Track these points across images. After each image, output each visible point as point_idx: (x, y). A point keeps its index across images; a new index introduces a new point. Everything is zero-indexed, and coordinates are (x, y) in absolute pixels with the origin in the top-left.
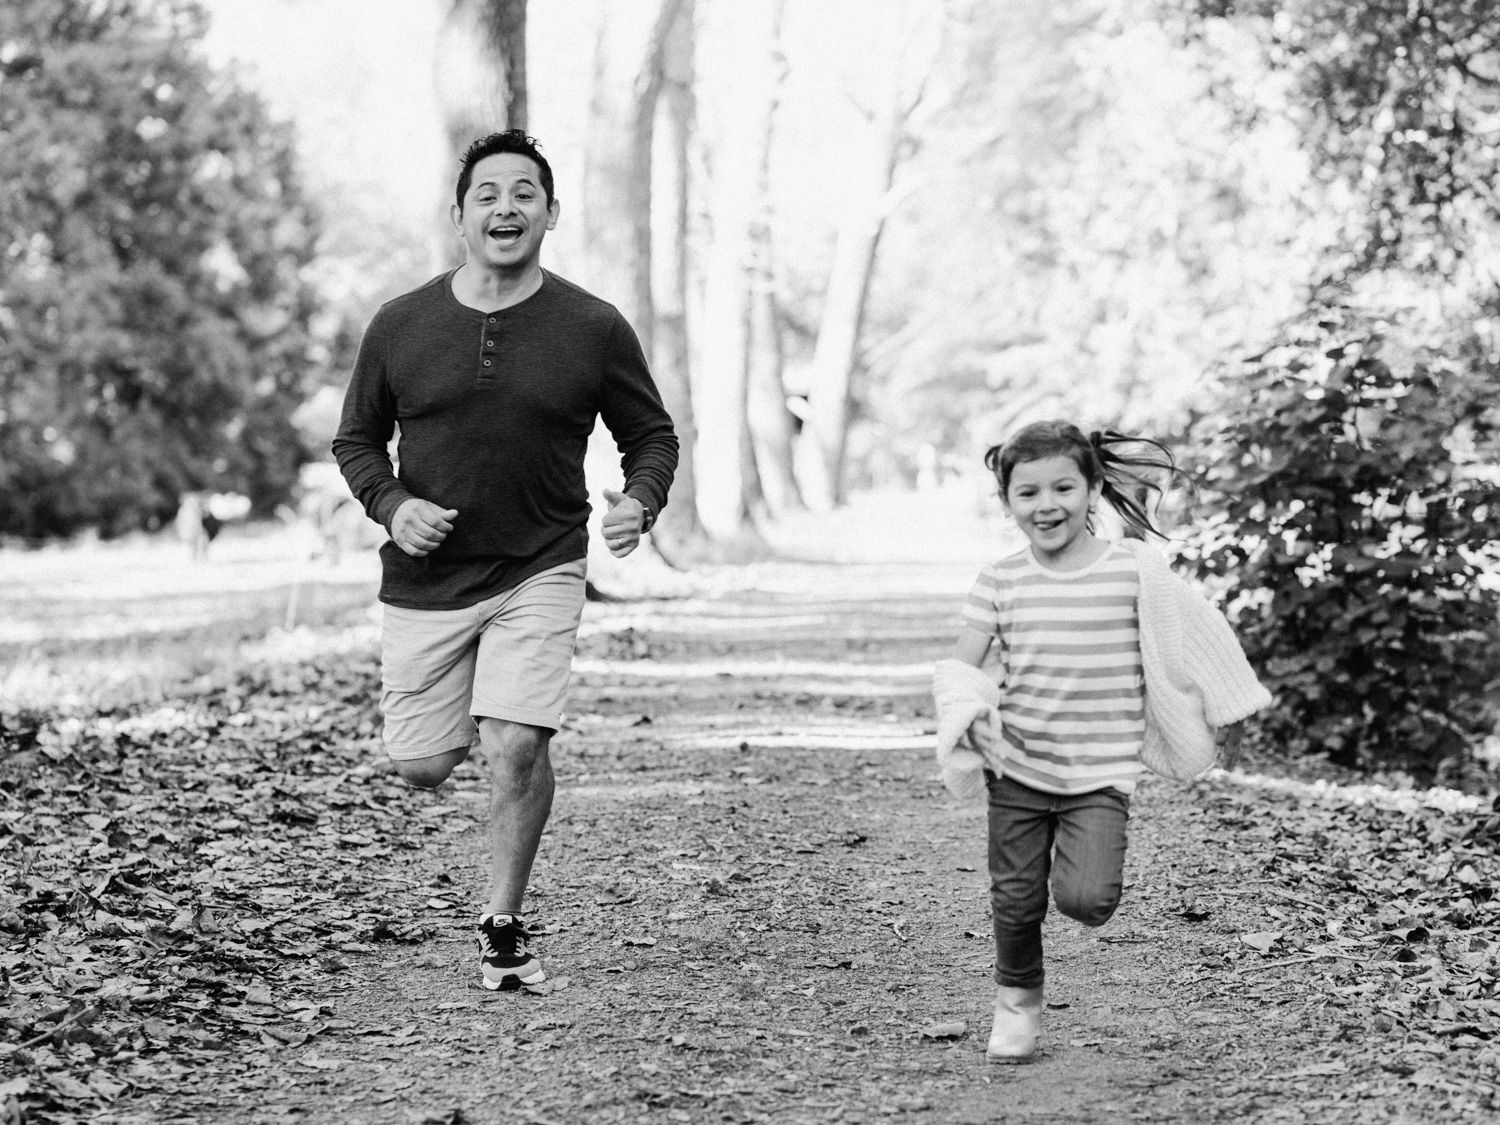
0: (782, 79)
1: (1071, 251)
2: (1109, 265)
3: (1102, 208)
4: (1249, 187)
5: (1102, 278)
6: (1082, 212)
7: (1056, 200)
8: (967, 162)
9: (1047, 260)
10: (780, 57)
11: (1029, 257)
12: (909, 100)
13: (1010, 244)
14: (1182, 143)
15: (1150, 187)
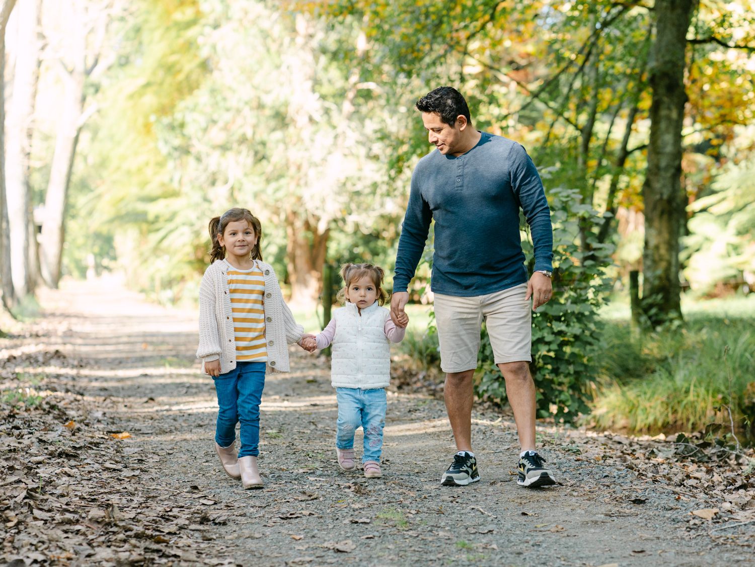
0: (43, 48)
1: (198, 147)
2: (217, 153)
3: (214, 122)
4: (291, 112)
5: (214, 160)
6: (204, 125)
7: (189, 118)
8: (131, 97)
9: (185, 150)
10: (41, 36)
11: (176, 149)
12: (90, 62)
13: (166, 142)
14: (256, 88)
15: (239, 111)
